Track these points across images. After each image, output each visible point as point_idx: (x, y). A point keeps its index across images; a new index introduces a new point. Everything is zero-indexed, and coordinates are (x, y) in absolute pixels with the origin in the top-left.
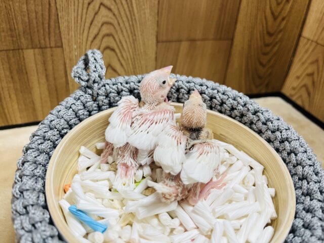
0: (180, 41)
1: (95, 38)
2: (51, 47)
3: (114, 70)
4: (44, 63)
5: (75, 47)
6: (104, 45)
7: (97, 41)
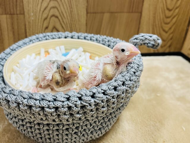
0: (103, 13)
1: (45, 9)
2: (17, 14)
3: (58, 31)
4: (12, 24)
5: (32, 14)
6: (51, 14)
7: (46, 11)
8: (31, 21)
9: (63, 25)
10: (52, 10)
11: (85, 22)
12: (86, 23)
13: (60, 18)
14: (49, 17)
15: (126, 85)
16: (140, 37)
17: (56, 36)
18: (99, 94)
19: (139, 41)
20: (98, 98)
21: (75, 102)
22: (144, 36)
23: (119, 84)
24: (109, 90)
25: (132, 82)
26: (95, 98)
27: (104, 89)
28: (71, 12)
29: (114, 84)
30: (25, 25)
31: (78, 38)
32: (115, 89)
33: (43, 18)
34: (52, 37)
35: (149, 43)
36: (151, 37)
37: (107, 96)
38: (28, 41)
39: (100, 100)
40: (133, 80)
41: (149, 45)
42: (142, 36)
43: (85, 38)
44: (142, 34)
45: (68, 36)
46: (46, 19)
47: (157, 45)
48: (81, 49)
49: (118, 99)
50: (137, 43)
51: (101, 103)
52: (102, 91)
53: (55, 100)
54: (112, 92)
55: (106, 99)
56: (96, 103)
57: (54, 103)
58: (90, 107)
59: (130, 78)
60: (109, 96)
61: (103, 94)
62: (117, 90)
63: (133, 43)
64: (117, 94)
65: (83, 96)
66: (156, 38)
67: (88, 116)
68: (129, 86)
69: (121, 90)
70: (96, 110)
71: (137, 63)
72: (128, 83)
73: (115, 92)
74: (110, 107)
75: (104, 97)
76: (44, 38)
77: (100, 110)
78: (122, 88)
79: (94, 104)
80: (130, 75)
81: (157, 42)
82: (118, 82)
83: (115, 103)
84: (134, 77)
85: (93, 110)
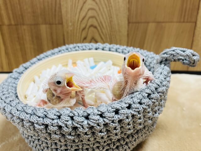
0: (148, 23)
1: (83, 19)
2: (56, 24)
3: (96, 42)
4: (51, 34)
5: (70, 24)
6: (89, 24)
7: (85, 21)
8: (70, 31)
9: (102, 36)
10: (91, 20)
11: (126, 33)
12: (128, 35)
13: (99, 28)
14: (88, 27)
15: (133, 108)
16: (170, 51)
17: (86, 47)
18: (94, 115)
19: (168, 55)
20: (92, 120)
21: (66, 121)
22: (175, 51)
23: (122, 107)
24: (107, 112)
25: (143, 106)
26: (89, 120)
27: (102, 110)
28: (111, 21)
29: (116, 106)
30: (64, 35)
31: (110, 50)
32: (117, 112)
33: (82, 28)
34: (82, 48)
35: (186, 60)
36: (184, 51)
37: (105, 120)
38: (57, 51)
39: (94, 123)
40: (144, 103)
41: (185, 61)
42: (174, 51)
43: (116, 51)
44: (174, 48)
45: (99, 48)
46: (84, 29)
47: (193, 62)
48: (110, 62)
49: (121, 124)
50: (166, 58)
51: (97, 126)
52: (98, 113)
53: (46, 116)
54: (112, 115)
55: (103, 122)
56: (91, 126)
57: (44, 120)
58: (83, 129)
59: (141, 101)
60: (107, 120)
61: (99, 116)
62: (120, 114)
63: (162, 58)
64: (118, 118)
65: (75, 115)
66: (191, 53)
67: (83, 139)
68: (136, 110)
69: (125, 114)
70: (92, 134)
71: (157, 83)
72: (136, 106)
73: (115, 115)
74: (111, 133)
75: (100, 119)
76: (74, 49)
77: (97, 135)
78: (125, 112)
79: (88, 126)
80: (141, 97)
81: (191, 59)
82: (122, 104)
83: (117, 128)
84: (147, 100)
85: (88, 133)
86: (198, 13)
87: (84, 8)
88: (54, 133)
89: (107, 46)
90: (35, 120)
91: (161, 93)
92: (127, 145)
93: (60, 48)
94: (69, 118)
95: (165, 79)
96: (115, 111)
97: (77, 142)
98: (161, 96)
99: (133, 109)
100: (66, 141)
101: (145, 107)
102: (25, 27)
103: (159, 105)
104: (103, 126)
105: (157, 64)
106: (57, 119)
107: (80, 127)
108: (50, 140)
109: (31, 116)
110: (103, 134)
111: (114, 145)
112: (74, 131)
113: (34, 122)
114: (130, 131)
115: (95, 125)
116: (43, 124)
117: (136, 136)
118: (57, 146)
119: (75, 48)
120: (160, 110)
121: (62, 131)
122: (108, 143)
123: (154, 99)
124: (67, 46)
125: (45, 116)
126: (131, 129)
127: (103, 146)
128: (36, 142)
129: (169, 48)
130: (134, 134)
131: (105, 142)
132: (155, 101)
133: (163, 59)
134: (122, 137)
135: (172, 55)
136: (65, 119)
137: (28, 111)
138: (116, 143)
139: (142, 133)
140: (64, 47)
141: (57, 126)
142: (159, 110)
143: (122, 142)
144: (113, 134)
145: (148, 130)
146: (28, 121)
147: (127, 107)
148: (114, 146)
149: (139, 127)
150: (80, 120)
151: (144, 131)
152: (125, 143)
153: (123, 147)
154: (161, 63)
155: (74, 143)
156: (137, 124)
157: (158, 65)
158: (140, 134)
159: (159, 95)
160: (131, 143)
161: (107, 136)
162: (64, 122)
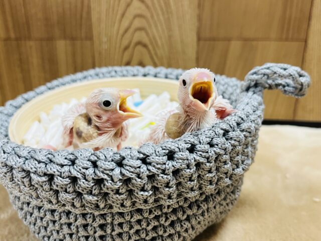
0: (229, 40)
1: (126, 31)
2: (82, 40)
4: (74, 54)
5: (105, 39)
6: (135, 40)
7: (128, 35)
8: (104, 51)
10: (137, 34)
11: (194, 56)
12: (197, 59)
13: (150, 47)
14: (132, 45)
15: (199, 151)
16: (262, 69)
17: (128, 73)
18: (133, 159)
19: (260, 76)
20: (128, 168)
22: (271, 68)
23: (180, 147)
24: (154, 154)
25: (215, 149)
26: (123, 167)
27: (145, 152)
29: (170, 146)
30: (94, 57)
31: (166, 77)
32: (171, 155)
34: (121, 74)
36: (285, 69)
37: (150, 168)
39: (132, 172)
40: (217, 145)
42: (268, 68)
43: (177, 79)
44: (269, 65)
45: (148, 74)
46: (126, 48)
47: (300, 87)
48: (166, 96)
49: (178, 178)
50: (256, 81)
51: (137, 179)
52: (139, 156)
53: (51, 161)
54: (161, 160)
55: (148, 172)
56: (126, 178)
57: (47, 166)
58: (113, 183)
59: (212, 140)
60: (154, 168)
61: (141, 162)
62: (176, 159)
63: (249, 81)
64: (173, 166)
65: (100, 159)
66: (297, 71)
67: (113, 202)
68: (204, 154)
69: (184, 160)
70: (127, 193)
71: (240, 115)
72: (203, 148)
73: (168, 161)
74: (161, 193)
75: (142, 167)
76: (108, 75)
77: (136, 195)
78: (185, 156)
79: (121, 178)
80: (213, 134)
81: (297, 81)
82: (180, 144)
83: (170, 185)
84: (222, 139)
85: (120, 191)
86: (309, 25)
87: (127, 14)
88: (64, 190)
89: (163, 70)
90: (32, 167)
91: (246, 131)
92: (190, 222)
93: (85, 73)
94: (90, 164)
95: (254, 112)
96: (167, 155)
97: (103, 209)
98: (246, 137)
99: (198, 153)
100: (83, 206)
101: (218, 151)
102: (32, 43)
103: (243, 153)
104: (146, 178)
105: (242, 92)
106: (70, 165)
107: (108, 179)
108: (56, 204)
109: (25, 161)
110: (146, 193)
111: (167, 219)
112: (96, 186)
113: (31, 171)
114: (193, 192)
115: (134, 176)
116: (45, 174)
117: (204, 207)
118: (69, 219)
119: (110, 73)
120: (245, 163)
121: (77, 187)
122: (156, 215)
123: (235, 140)
124: (97, 70)
125: (49, 161)
126: (194, 190)
127: (147, 221)
128: (36, 213)
129: (261, 65)
130: (201, 203)
131: (151, 212)
132: (237, 143)
133: (250, 84)
134: (180, 204)
135: (266, 77)
136: (83, 164)
137: (21, 153)
138: (170, 216)
139: (215, 203)
140: (92, 72)
141: (69, 177)
142: (243, 162)
143: (180, 215)
144: (165, 196)
145: (225, 199)
146: (20, 169)
147: (187, 149)
148: (166, 221)
149: (209, 187)
150: (107, 166)
151: (219, 199)
152: (185, 217)
153: (183, 224)
154: (248, 89)
155: (98, 209)
156: (204, 182)
157: (242, 94)
158: (212, 203)
159: (242, 136)
160: (196, 219)
161: (153, 198)
162: (80, 170)
